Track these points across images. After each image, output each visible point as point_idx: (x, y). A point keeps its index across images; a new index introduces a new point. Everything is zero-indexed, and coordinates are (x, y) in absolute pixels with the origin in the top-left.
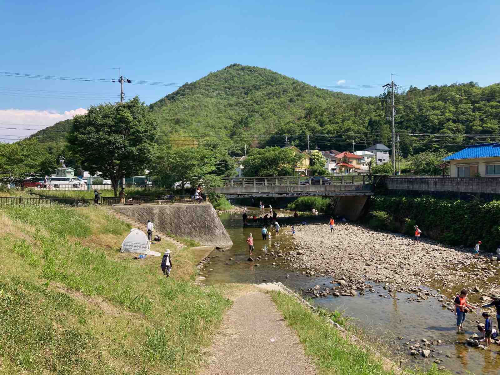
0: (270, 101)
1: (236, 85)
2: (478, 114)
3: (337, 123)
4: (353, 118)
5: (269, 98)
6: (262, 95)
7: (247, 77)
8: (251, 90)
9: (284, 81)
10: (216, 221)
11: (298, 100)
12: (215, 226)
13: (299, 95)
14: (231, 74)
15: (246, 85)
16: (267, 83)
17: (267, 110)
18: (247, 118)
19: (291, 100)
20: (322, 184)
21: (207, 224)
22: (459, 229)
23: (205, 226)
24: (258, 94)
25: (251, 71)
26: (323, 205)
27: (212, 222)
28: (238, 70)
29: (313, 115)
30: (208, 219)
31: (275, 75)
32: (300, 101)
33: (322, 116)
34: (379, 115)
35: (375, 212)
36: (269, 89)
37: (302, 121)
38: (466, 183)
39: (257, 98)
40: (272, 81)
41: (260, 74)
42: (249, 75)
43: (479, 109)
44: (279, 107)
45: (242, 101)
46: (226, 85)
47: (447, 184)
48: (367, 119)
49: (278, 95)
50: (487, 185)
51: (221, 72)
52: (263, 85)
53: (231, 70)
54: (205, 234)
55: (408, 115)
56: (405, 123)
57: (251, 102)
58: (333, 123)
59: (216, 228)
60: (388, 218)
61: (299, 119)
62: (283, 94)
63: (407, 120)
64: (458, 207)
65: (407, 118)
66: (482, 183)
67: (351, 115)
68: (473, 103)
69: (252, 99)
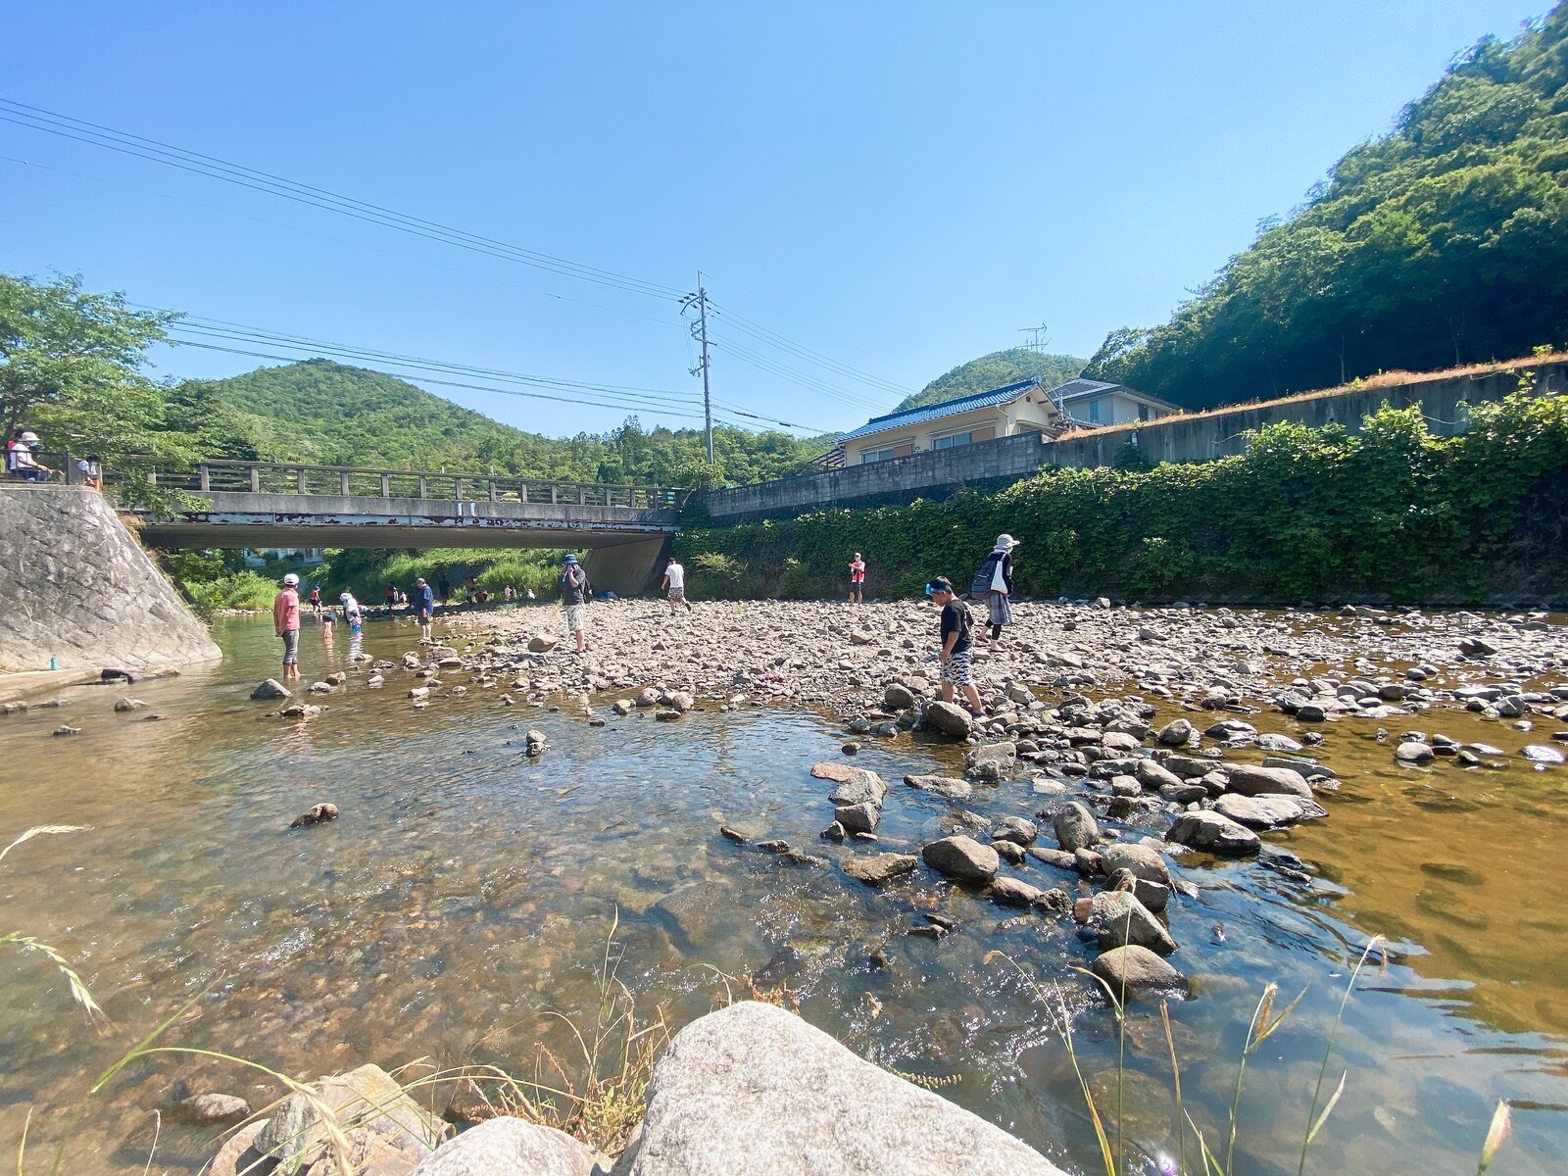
0: (403, 431)
1: (323, 397)
2: (756, 469)
3: (541, 468)
4: (570, 462)
5: (400, 426)
6: (384, 419)
7: (350, 386)
8: (358, 409)
9: (429, 401)
10: (117, 561)
11: (461, 433)
12: (107, 579)
13: (463, 425)
14: (310, 375)
15: (347, 400)
16: (394, 401)
17: (396, 445)
18: (350, 457)
19: (446, 432)
20: (558, 502)
21: (52, 569)
22: (940, 559)
23: (44, 577)
24: (374, 418)
25: (359, 376)
26: (543, 580)
27: (86, 560)
28: (328, 371)
29: (494, 453)
30: (66, 548)
31: (411, 390)
32: (465, 436)
33: (512, 455)
34: (614, 461)
35: (702, 557)
36: (398, 410)
37: (472, 461)
38: (916, 466)
39: (375, 425)
40: (405, 398)
41: (378, 384)
42: (353, 383)
43: (757, 462)
44: (422, 441)
45: (339, 427)
46: (299, 395)
47: (865, 478)
48: (595, 465)
49: (419, 422)
50: (973, 462)
51: (288, 371)
52: (386, 402)
53: (311, 369)
54: (40, 616)
55: (660, 465)
56: (656, 476)
57: (359, 431)
58: (533, 468)
59: (112, 590)
60: (734, 567)
61: (466, 458)
62: (430, 422)
63: (659, 472)
64: (921, 513)
65: (659, 468)
66: (960, 458)
67: (565, 458)
68: (749, 453)
69: (361, 425)
